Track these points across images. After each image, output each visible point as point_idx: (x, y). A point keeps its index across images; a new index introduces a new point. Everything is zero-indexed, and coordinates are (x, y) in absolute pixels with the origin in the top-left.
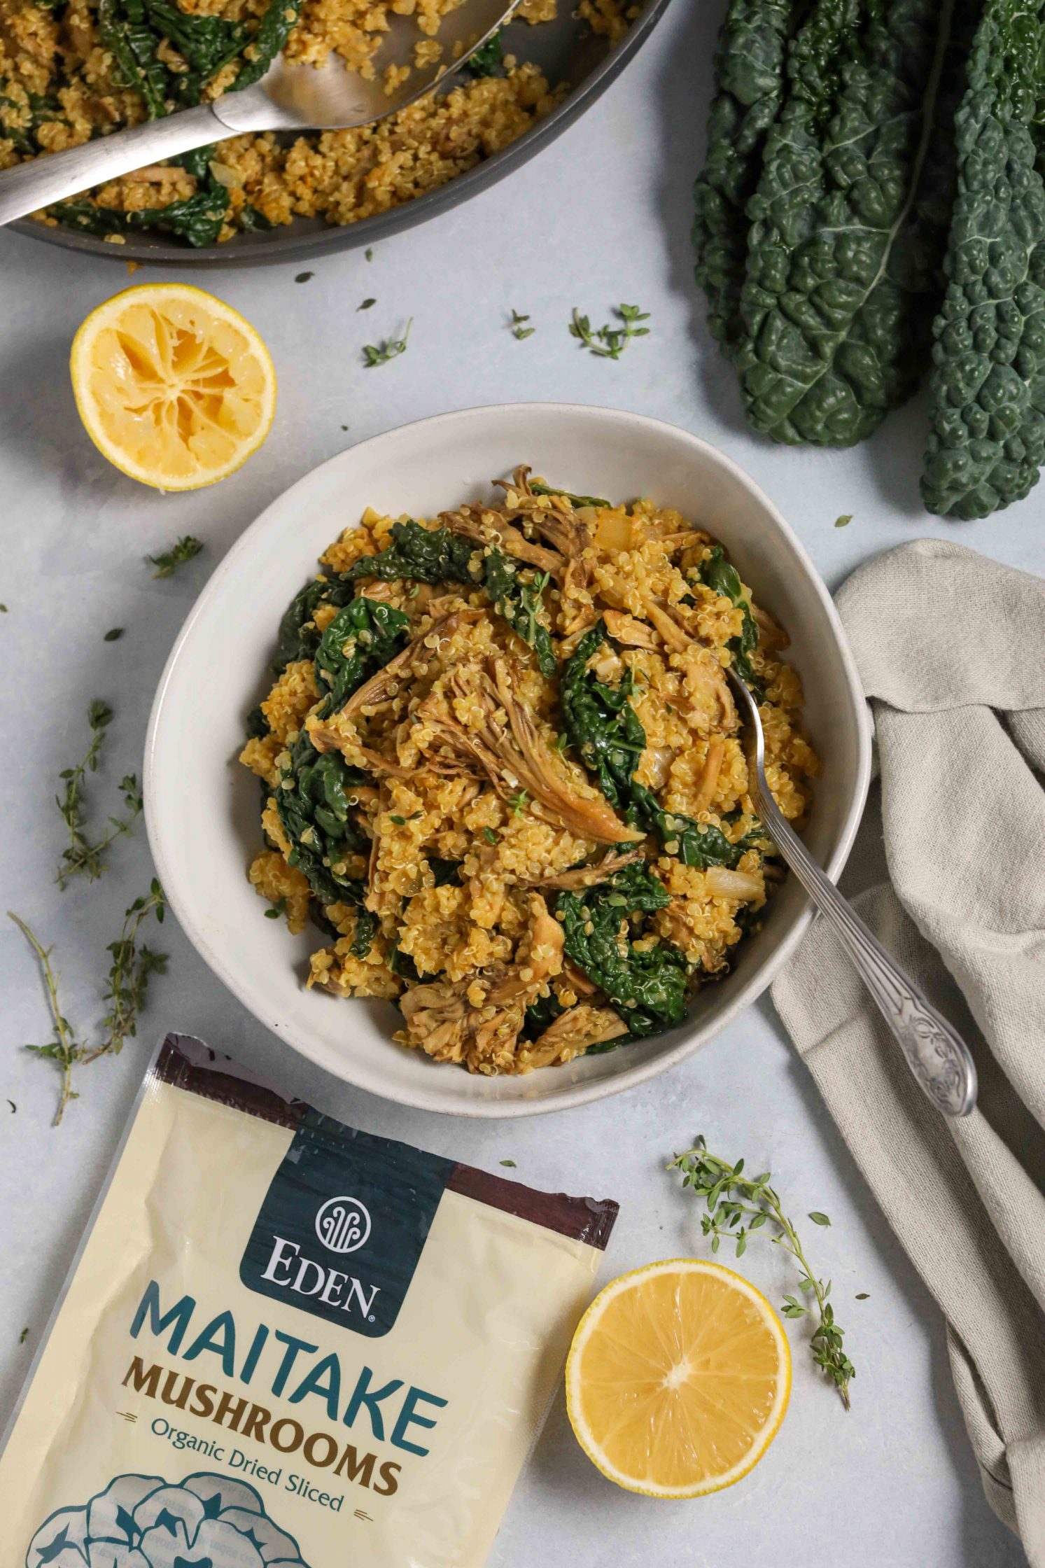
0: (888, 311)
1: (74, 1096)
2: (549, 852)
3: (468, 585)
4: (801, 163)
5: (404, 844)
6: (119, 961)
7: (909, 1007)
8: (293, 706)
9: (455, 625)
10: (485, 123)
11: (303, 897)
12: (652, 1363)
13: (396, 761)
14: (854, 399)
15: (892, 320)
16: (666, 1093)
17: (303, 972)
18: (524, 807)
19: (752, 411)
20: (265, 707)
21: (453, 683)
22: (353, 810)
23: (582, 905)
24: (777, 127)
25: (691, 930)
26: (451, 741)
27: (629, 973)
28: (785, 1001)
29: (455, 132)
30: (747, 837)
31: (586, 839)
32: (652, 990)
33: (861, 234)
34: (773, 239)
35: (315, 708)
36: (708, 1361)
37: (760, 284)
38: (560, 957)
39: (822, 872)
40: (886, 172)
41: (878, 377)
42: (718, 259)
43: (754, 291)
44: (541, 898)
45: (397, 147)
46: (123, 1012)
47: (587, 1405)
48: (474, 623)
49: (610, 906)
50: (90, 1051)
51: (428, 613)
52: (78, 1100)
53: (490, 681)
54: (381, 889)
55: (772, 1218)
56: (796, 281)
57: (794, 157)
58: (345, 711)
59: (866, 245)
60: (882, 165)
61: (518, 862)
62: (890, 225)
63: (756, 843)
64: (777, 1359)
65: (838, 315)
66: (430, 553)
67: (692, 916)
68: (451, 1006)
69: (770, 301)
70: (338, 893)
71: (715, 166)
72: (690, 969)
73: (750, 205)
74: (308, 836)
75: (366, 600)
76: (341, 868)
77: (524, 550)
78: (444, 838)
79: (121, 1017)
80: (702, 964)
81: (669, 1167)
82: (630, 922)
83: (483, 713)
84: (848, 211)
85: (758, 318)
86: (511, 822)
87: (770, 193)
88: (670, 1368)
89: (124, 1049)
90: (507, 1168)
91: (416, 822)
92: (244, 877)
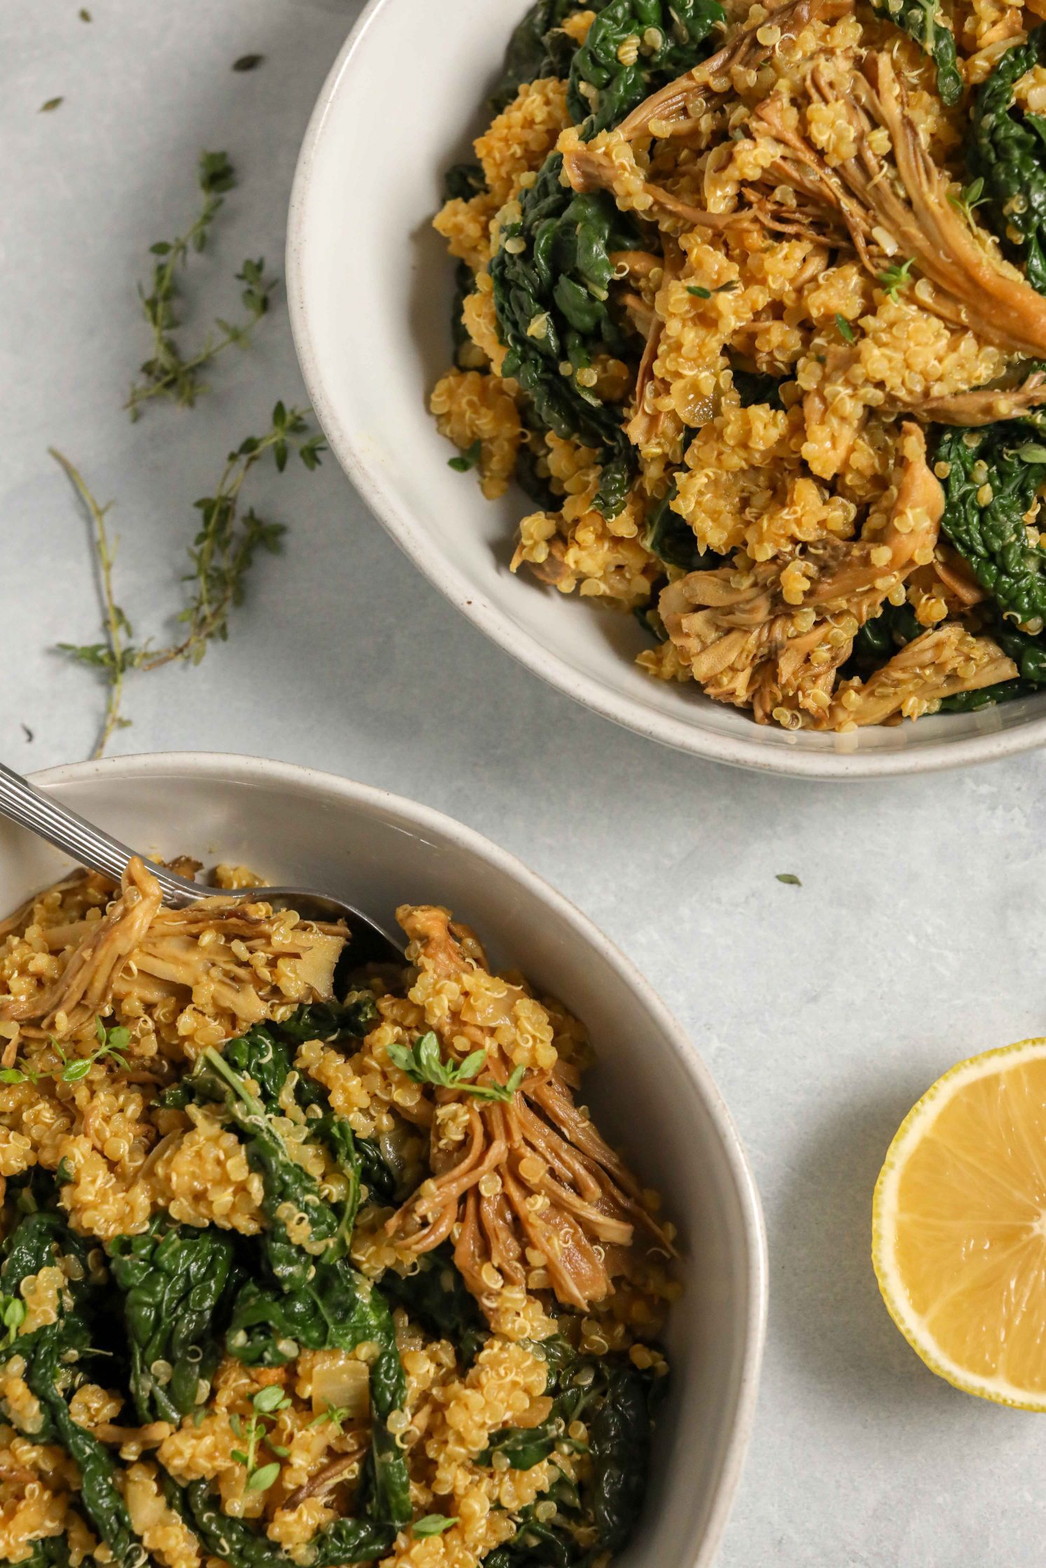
1: (123, 724)
2: (940, 360)
5: (702, 332)
6: (210, 526)
8: (525, 144)
9: (805, 14)
11: (510, 440)
12: (1018, 1195)
13: (701, 205)
17: (502, 550)
18: (904, 289)
20: (480, 147)
21: (808, 82)
22: (617, 287)
23: (978, 456)
26: (795, 174)
27: (1038, 575)
31: (1000, 347)
38: (932, 538)
44: (920, 433)
46: (210, 603)
47: (906, 1251)
48: (832, 22)
49: (1022, 463)
50: (155, 655)
52: (128, 731)
53: (867, 86)
54: (655, 409)
58: (623, 130)
61: (891, 369)
68: (748, 601)
74: (539, 327)
76: (589, 377)
78: (767, 330)
79: (206, 610)
83: (852, 134)
86: (880, 309)
89: (207, 661)
90: (787, 886)
91: (729, 296)
92: (421, 406)
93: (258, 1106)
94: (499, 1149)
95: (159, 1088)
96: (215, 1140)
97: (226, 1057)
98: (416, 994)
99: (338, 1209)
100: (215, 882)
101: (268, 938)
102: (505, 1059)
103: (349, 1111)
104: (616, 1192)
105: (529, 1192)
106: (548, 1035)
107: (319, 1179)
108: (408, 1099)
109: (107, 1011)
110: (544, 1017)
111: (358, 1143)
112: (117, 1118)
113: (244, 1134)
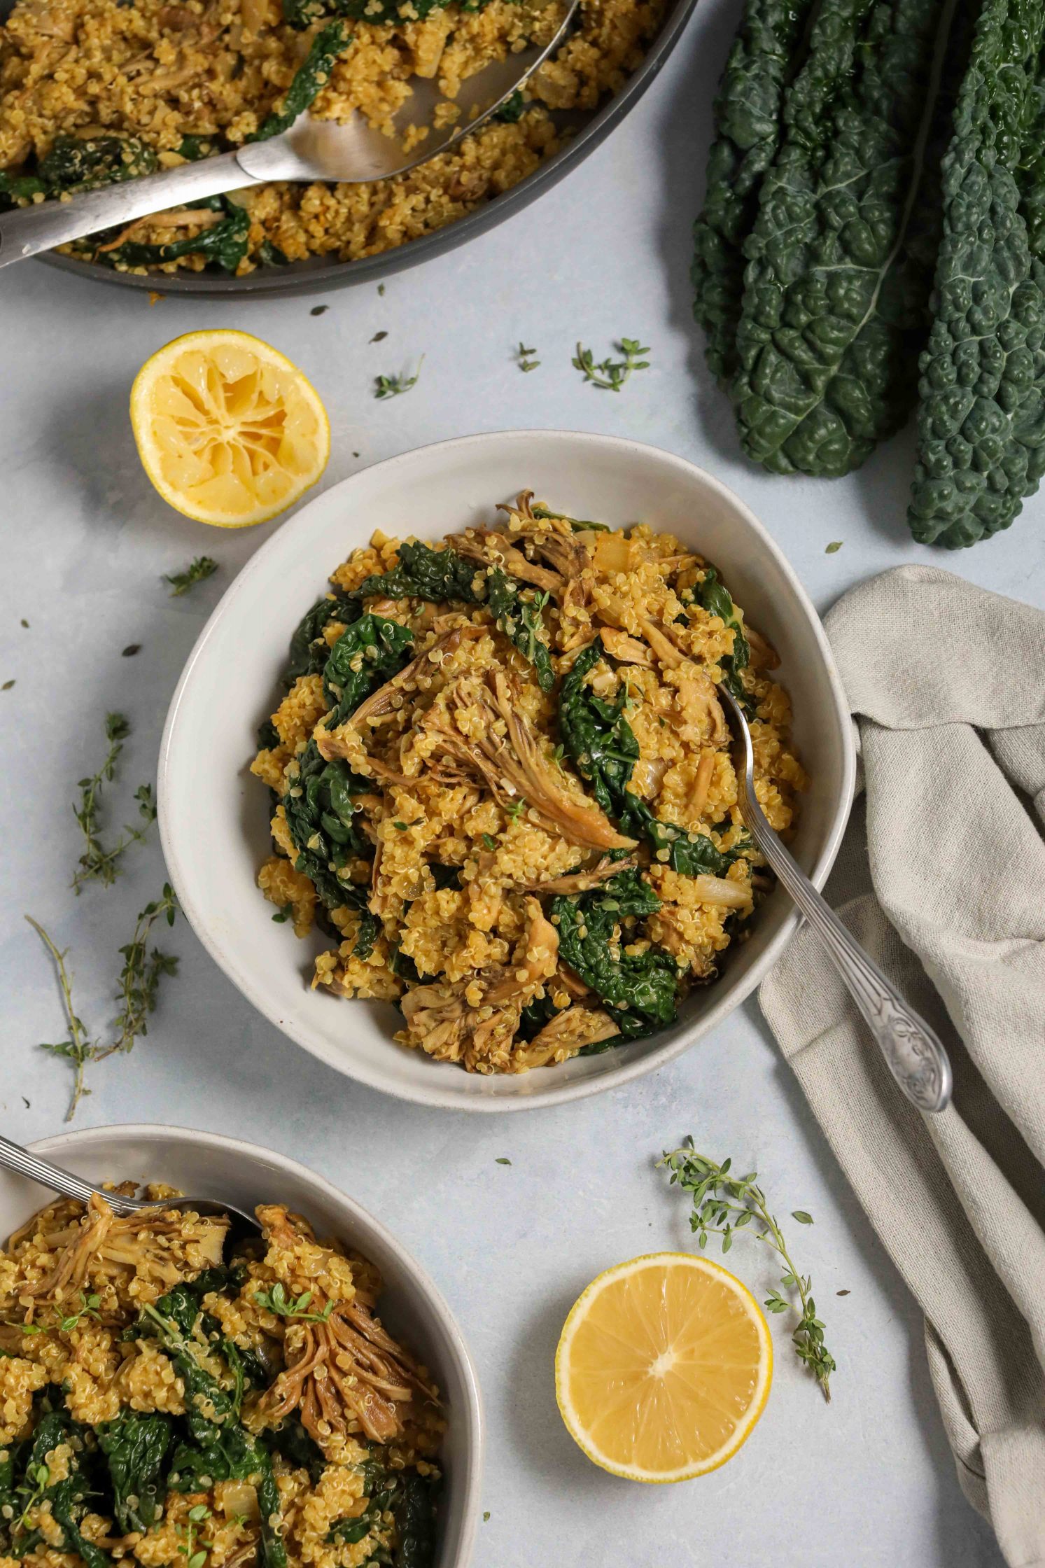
0: (877, 347)
1: (86, 1092)
2: (545, 857)
3: (471, 603)
4: (795, 204)
5: (406, 849)
6: (130, 963)
7: (888, 1007)
8: (302, 718)
9: (458, 640)
10: (496, 166)
11: (309, 902)
12: (639, 1352)
13: (400, 770)
14: (845, 430)
15: (881, 354)
16: (656, 1095)
17: (308, 973)
18: (522, 815)
19: (746, 441)
20: (275, 720)
21: (455, 695)
22: (358, 818)
23: (577, 909)
24: (773, 170)
25: (681, 936)
26: (452, 750)
27: (621, 976)
28: (771, 1003)
29: (465, 177)
30: (736, 847)
31: (580, 846)
32: (643, 993)
33: (852, 273)
34: (768, 277)
35: (323, 720)
36: (692, 1351)
37: (755, 320)
38: (555, 960)
39: (806, 879)
40: (877, 214)
41: (868, 410)
42: (716, 296)
43: (749, 327)
44: (537, 902)
45: (411, 190)
46: (134, 1012)
47: (577, 1392)
48: (477, 640)
49: (603, 911)
50: (102, 1048)
51: (433, 630)
52: (90, 1097)
53: (491, 694)
54: (384, 893)
55: (758, 1216)
56: (790, 317)
57: (789, 199)
58: (352, 722)
59: (857, 283)
60: (872, 207)
61: (515, 867)
62: (880, 265)
63: (745, 853)
64: (759, 1349)
65: (830, 350)
66: (436, 573)
67: (682, 922)
68: (449, 1006)
69: (765, 336)
70: (343, 897)
71: (714, 208)
72: (680, 973)
73: (746, 244)
74: (314, 842)
75: (373, 617)
76: (346, 873)
77: (525, 571)
78: (445, 844)
79: (132, 1017)
80: (691, 968)
81: (658, 1165)
82: (622, 927)
83: (483, 724)
84: (840, 251)
85: (753, 353)
86: (509, 829)
87: (765, 234)
88: (656, 1357)
89: (135, 1049)
90: (503, 1166)
91: (418, 828)
92: (254, 885)
93: (179, 1336)
94: (323, 1351)
95: (121, 1329)
96: (154, 1360)
97: (157, 1308)
98: (268, 1261)
99: (231, 1394)
100: (148, 1197)
101: (180, 1232)
102: (325, 1296)
103: (235, 1334)
104: (400, 1369)
105: (344, 1374)
106: (349, 1278)
107: (218, 1378)
108: (269, 1324)
109: (86, 1285)
110: (347, 1268)
111: (241, 1354)
112: (96, 1350)
113: (171, 1355)
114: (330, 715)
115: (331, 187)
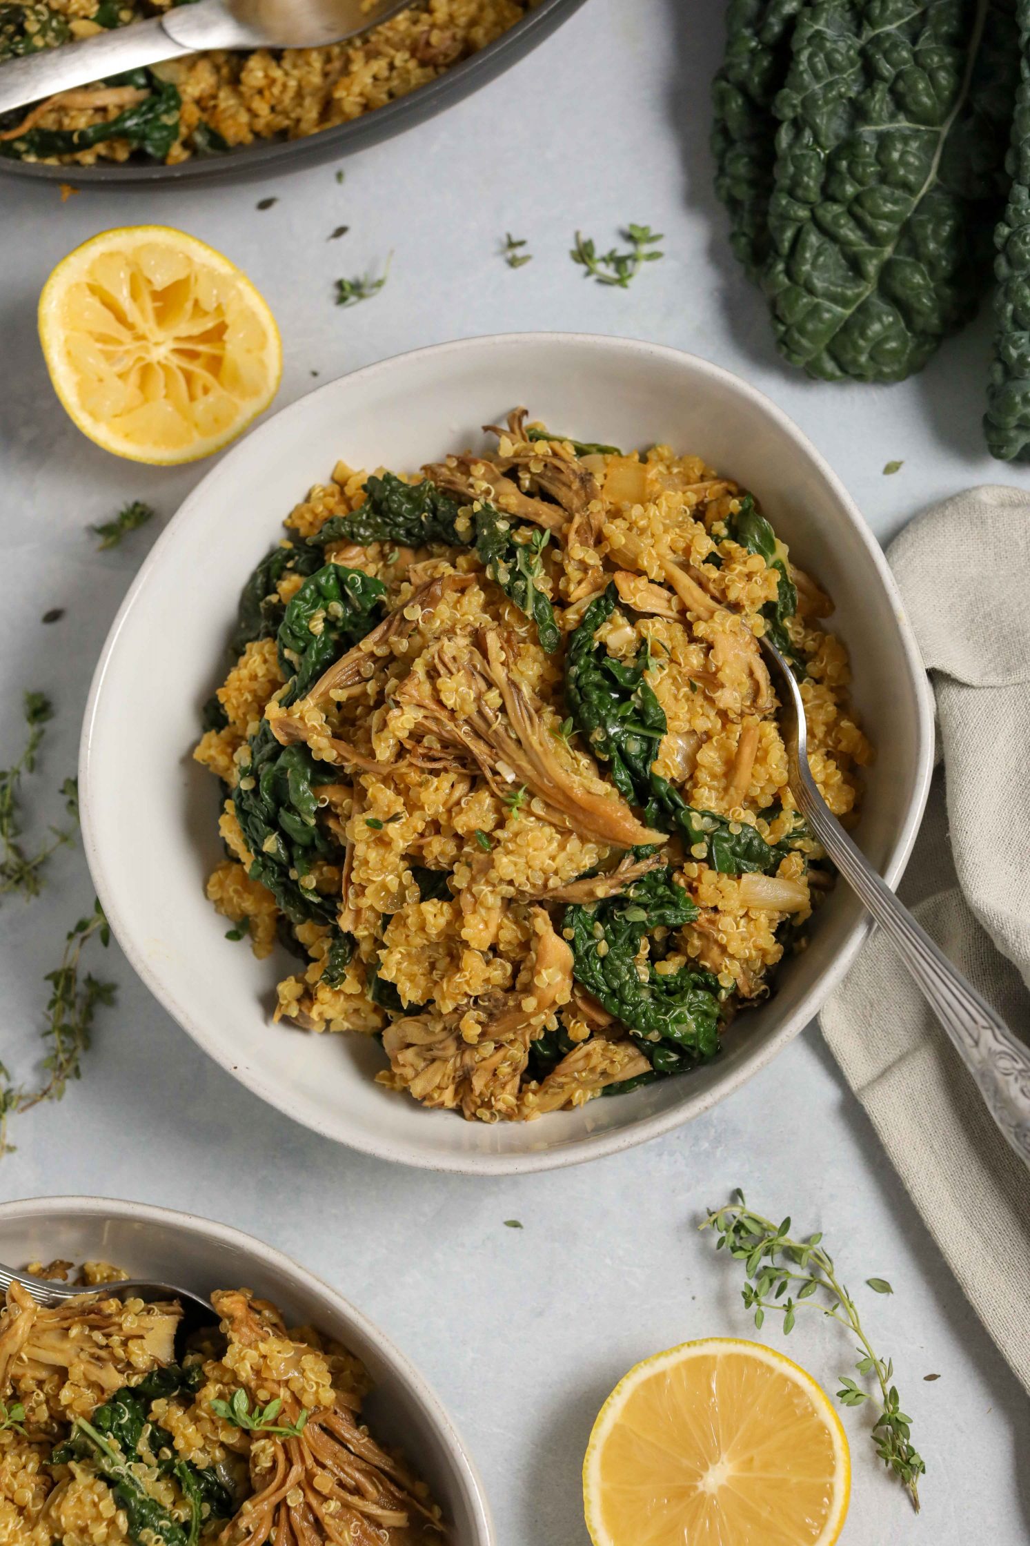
0: (940, 221)
1: (10, 1149)
2: (553, 858)
3: (455, 546)
4: (836, 51)
5: (382, 851)
6: (59, 993)
7: (987, 1036)
8: (253, 692)
9: (439, 592)
10: (473, 23)
11: (269, 915)
12: (686, 1463)
13: (372, 754)
14: (903, 324)
15: (946, 230)
16: (697, 1139)
17: (269, 1003)
18: (524, 806)
19: (784, 341)
20: (222, 695)
21: (437, 661)
22: (323, 814)
23: (594, 920)
24: (808, 11)
25: (723, 949)
26: (435, 728)
27: (651, 1000)
28: (837, 1032)
29: (435, 37)
30: (788, 837)
31: (597, 843)
32: (678, 1020)
33: (908, 132)
34: (805, 141)
35: (278, 694)
36: (751, 1460)
37: (791, 193)
38: (568, 983)
39: (878, 877)
40: (936, 59)
41: (931, 299)
42: (741, 168)
43: (784, 202)
44: (545, 913)
45: (371, 55)
46: (64, 1051)
47: (609, 1512)
48: (462, 591)
49: (627, 922)
50: (27, 1096)
51: (409, 580)
52: (15, 1155)
53: (481, 657)
54: (357, 906)
55: (825, 1286)
56: (834, 188)
57: (828, 44)
58: (311, 696)
59: (914, 145)
60: (930, 52)
61: (517, 871)
62: (941, 121)
63: (799, 844)
64: (834, 1458)
65: (883, 227)
66: (411, 512)
67: (724, 932)
68: (441, 1042)
69: (803, 213)
70: (307, 910)
71: (736, 61)
72: (723, 995)
73: (778, 102)
74: (271, 844)
75: (336, 567)
76: (310, 881)
77: (520, 505)
78: (429, 844)
79: (62, 1057)
80: (737, 988)
81: (702, 1227)
82: (651, 940)
83: (473, 695)
84: (892, 106)
85: (789, 234)
86: (508, 824)
87: (801, 88)
88: (706, 1468)
89: (68, 1095)
90: (513, 1230)
91: (396, 825)
92: (201, 893)
93: (120, 1457)
94: (297, 1471)
95: (53, 1445)
96: (90, 1488)
97: (94, 1423)
98: (227, 1361)
99: (186, 1527)
100: (84, 1280)
101: (120, 1325)
102: (297, 1401)
103: (190, 1451)
104: (393, 1488)
105: (325, 1499)
106: (327, 1380)
107: (169, 1506)
108: (231, 1438)
109: (9, 1392)
110: (324, 1367)
111: (198, 1474)
112: (21, 1474)
113: (111, 1482)
114: (286, 688)
115: (276, 55)
